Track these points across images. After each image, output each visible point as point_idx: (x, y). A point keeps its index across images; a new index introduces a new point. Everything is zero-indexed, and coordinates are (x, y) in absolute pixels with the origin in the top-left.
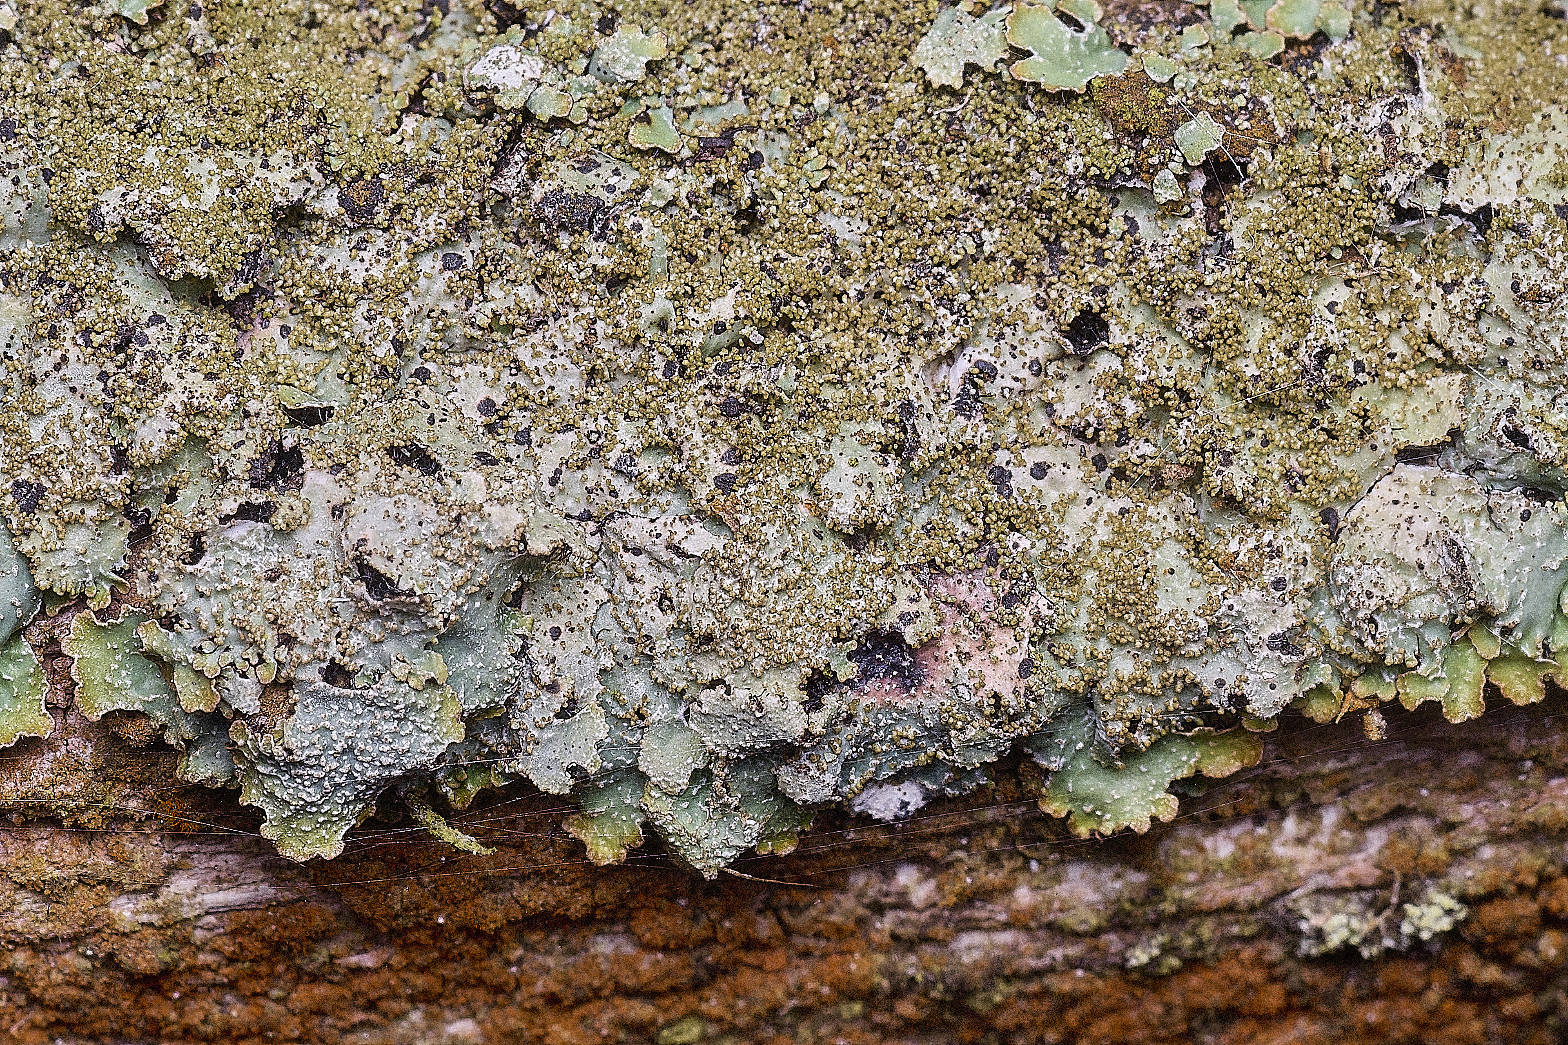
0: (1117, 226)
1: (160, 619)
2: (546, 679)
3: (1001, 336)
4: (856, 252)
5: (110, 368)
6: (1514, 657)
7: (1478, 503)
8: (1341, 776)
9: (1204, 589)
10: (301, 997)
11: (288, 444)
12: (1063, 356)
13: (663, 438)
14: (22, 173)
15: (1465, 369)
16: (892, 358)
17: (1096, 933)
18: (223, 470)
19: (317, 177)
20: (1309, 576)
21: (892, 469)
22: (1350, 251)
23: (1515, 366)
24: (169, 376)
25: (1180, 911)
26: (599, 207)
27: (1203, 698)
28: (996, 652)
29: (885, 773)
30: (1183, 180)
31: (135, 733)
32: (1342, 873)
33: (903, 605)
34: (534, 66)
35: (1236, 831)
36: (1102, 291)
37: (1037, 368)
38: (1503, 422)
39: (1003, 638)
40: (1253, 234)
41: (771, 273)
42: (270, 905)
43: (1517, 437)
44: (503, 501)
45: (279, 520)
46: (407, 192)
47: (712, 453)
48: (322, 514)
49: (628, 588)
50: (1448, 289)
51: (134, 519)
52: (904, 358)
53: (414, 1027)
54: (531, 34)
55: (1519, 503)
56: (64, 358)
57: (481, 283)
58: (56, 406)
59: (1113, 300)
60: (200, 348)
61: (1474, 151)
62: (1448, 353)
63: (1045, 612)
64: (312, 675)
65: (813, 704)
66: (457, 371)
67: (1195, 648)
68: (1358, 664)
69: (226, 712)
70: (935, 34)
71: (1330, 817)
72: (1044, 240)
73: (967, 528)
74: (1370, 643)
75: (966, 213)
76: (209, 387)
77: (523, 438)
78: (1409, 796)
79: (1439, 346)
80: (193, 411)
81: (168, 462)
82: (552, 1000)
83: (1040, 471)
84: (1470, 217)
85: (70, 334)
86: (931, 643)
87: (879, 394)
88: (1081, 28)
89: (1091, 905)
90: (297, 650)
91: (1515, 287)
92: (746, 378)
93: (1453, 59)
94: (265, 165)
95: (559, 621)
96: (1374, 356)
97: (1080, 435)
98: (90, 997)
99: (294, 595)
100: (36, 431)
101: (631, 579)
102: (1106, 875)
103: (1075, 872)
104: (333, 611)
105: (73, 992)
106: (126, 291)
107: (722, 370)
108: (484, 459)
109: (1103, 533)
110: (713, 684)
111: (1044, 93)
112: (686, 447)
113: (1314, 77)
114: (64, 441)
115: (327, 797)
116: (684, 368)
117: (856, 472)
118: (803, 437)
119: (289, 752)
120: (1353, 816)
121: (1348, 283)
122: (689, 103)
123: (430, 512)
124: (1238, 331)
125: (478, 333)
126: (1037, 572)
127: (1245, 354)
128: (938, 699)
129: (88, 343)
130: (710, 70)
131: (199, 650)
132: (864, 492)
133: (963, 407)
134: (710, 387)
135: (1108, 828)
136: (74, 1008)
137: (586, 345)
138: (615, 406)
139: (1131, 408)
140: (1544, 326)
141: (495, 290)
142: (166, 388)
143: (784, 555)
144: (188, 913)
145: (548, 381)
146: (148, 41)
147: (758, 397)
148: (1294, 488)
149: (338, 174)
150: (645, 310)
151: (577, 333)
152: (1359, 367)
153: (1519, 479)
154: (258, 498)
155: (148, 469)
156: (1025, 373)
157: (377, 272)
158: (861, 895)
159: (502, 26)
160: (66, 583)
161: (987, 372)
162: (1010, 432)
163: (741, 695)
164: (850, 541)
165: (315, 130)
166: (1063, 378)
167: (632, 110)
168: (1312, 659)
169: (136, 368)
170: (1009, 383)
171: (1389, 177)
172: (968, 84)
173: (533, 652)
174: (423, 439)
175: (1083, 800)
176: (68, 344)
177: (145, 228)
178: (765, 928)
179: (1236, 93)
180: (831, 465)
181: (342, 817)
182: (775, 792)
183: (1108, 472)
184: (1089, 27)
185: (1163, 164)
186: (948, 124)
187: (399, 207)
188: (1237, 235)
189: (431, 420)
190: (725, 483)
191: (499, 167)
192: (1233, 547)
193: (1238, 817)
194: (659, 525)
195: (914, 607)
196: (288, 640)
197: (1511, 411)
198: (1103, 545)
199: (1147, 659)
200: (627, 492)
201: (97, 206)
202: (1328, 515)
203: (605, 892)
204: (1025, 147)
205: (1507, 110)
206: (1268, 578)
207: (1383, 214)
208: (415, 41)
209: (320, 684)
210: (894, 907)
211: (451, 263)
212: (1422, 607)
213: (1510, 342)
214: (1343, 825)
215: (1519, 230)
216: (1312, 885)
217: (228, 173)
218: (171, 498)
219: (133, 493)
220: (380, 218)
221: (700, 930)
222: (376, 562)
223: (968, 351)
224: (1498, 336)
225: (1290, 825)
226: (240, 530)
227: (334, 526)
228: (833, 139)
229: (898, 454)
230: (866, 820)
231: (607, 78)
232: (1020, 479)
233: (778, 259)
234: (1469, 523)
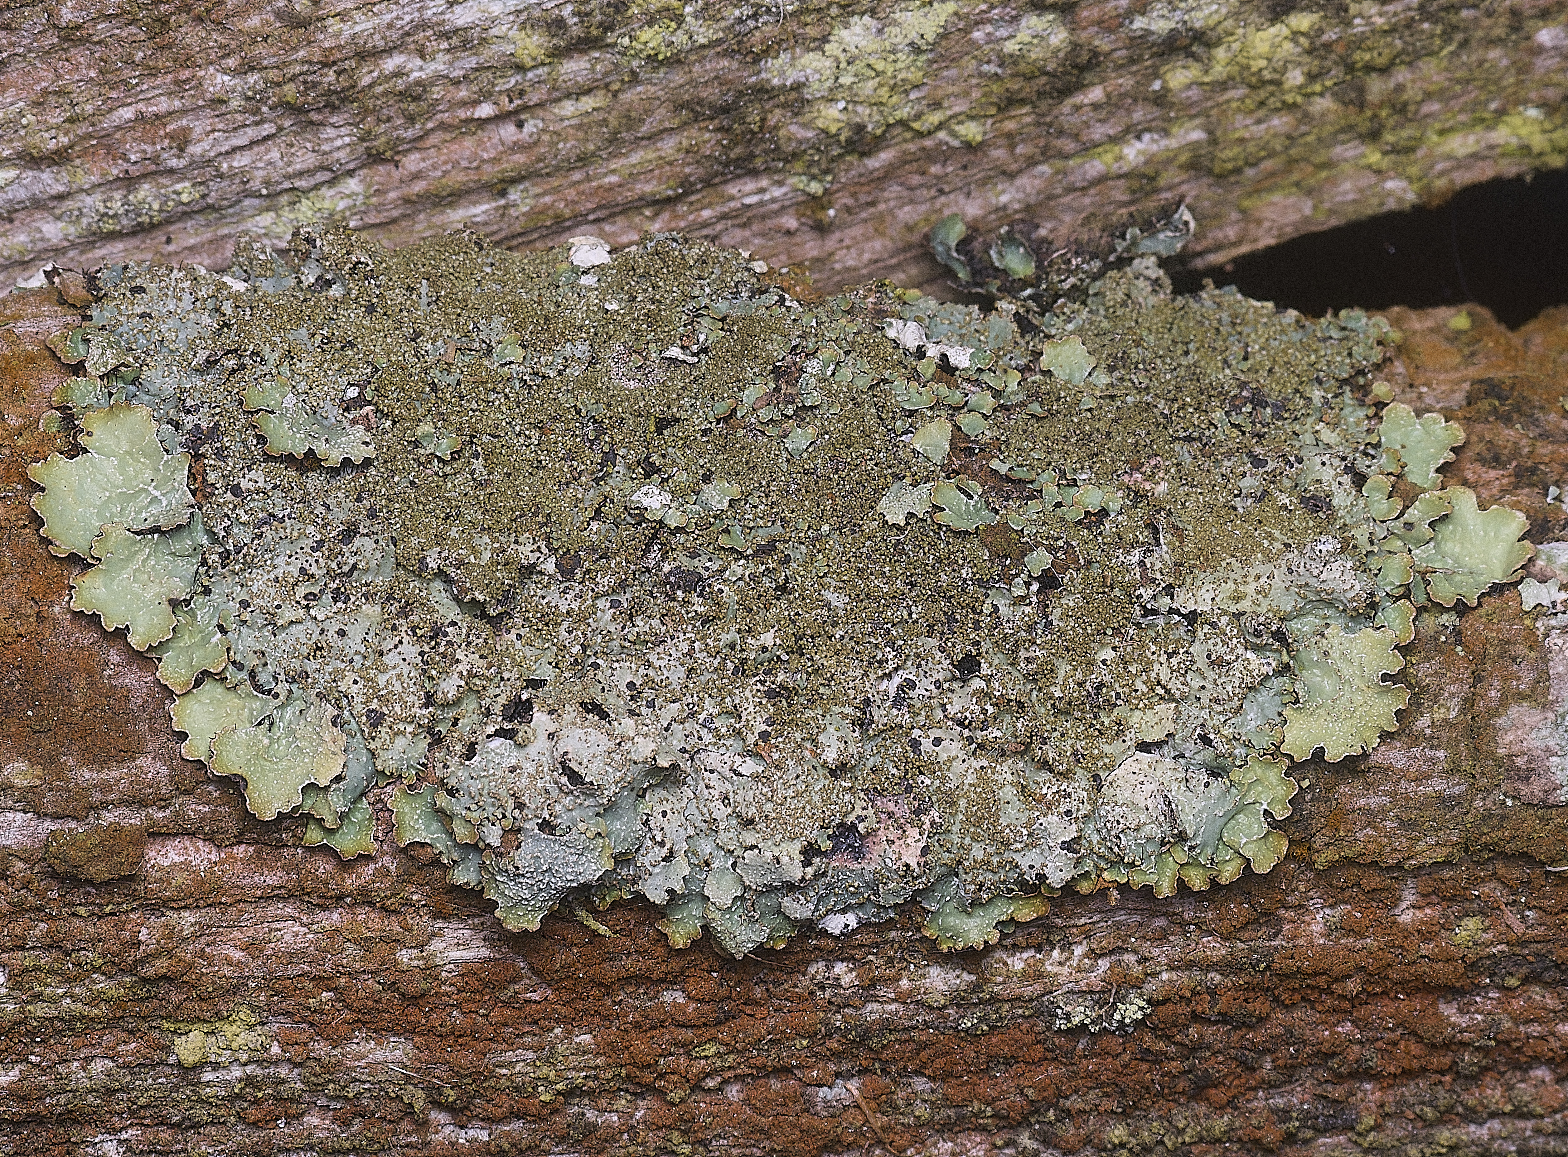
0: (987, 609)
1: (447, 790)
2: (658, 839)
3: (919, 666)
4: (841, 613)
5: (426, 648)
6: (1194, 863)
7: (1181, 775)
8: (1087, 928)
9: (1027, 813)
10: (496, 1015)
11: (524, 697)
12: (954, 678)
13: (731, 709)
14: (380, 538)
15: (1177, 701)
16: (859, 672)
17: (945, 1007)
18: (488, 709)
19: (545, 550)
20: (1085, 810)
21: (857, 734)
22: (1117, 631)
23: (1205, 701)
24: (460, 655)
25: (992, 998)
26: (701, 578)
27: (1021, 875)
28: (909, 841)
29: (838, 907)
30: (1028, 584)
31: (424, 855)
32: (1082, 983)
33: (858, 811)
34: (667, 498)
35: (1025, 955)
36: (977, 644)
37: (938, 684)
38: (1199, 731)
39: (913, 833)
40: (1064, 616)
41: (793, 622)
42: (486, 960)
43: (1206, 740)
44: (646, 736)
45: (519, 738)
46: (594, 562)
47: (758, 719)
48: (542, 737)
49: (706, 792)
50: (1170, 656)
51: (432, 735)
52: (866, 674)
53: (557, 1037)
54: (664, 480)
55: (1204, 777)
56: (401, 642)
57: (631, 616)
58: (394, 668)
59: (983, 650)
60: (477, 641)
61: (1189, 580)
62: (1168, 691)
63: (938, 820)
64: (532, 825)
65: (807, 863)
66: (615, 665)
67: (1019, 846)
68: (1107, 861)
69: (481, 845)
70: (890, 495)
71: (1079, 950)
72: (945, 613)
73: (895, 771)
74: (1116, 850)
75: (903, 597)
76: (483, 663)
77: (651, 704)
78: (1124, 942)
79: (1163, 687)
80: (471, 674)
81: (457, 702)
82: (637, 1025)
83: (937, 742)
84: (1185, 616)
85: (404, 628)
86: (871, 833)
87: (852, 693)
88: (972, 498)
89: (942, 993)
90: (526, 811)
91: (1209, 656)
92: (781, 677)
93: (1178, 528)
94: (516, 542)
95: (667, 807)
96: (1126, 690)
97: (961, 724)
98: (379, 1006)
99: (525, 781)
100: (382, 680)
101: (708, 787)
102: (951, 975)
103: (934, 972)
104: (547, 791)
105: (370, 1003)
106: (437, 607)
107: (767, 672)
108: (632, 713)
109: (971, 779)
110: (752, 847)
111: (952, 531)
112: (743, 715)
113: (1101, 533)
114: (398, 688)
115: (535, 896)
116: (744, 671)
117: (839, 734)
118: (809, 713)
119: (517, 868)
120: (1092, 950)
121: (1114, 649)
122: (752, 524)
123: (604, 738)
124: (1052, 671)
125: (627, 644)
126: (934, 798)
127: (1056, 684)
128: (874, 866)
129: (415, 634)
130: (762, 507)
131: (469, 809)
132: (842, 746)
133: (898, 702)
134: (760, 681)
135: (960, 945)
136: (369, 1013)
137: (689, 654)
138: (704, 690)
139: (990, 709)
140: (1223, 679)
141: (639, 621)
142: (458, 661)
143: (798, 777)
144: (438, 961)
145: (666, 674)
146: (448, 469)
147: (786, 689)
148: (1078, 761)
149: (556, 550)
150: (723, 636)
151: (684, 647)
152: (1118, 695)
153: (1203, 764)
154: (507, 726)
155: (446, 705)
156: (932, 687)
157: (575, 606)
158: (814, 977)
159: (647, 476)
160: (391, 767)
161: (912, 685)
162: (921, 719)
163: (768, 855)
164: (832, 772)
165: (545, 524)
166: (952, 691)
167: (719, 525)
168: (1083, 856)
169: (442, 650)
170: (923, 692)
171: (1142, 590)
172: (908, 524)
173: (652, 824)
174: (599, 700)
175: (946, 930)
176: (403, 634)
177: (452, 572)
178: (758, 992)
179: (1057, 539)
180: (825, 729)
181: (540, 908)
182: (779, 911)
183: (974, 746)
184: (976, 497)
185: (1017, 575)
186: (896, 545)
187: (588, 571)
188: (1054, 618)
189: (603, 689)
190: (765, 736)
191: (646, 551)
192: (1044, 791)
193: (1028, 947)
194: (726, 757)
195: (865, 813)
196: (521, 806)
197: (1203, 725)
198: (970, 785)
199: (991, 850)
200: (708, 737)
201: (424, 558)
202: (1096, 777)
203: (674, 965)
204: (939, 560)
205: (1207, 559)
206: (1063, 809)
207: (1137, 610)
208: (597, 481)
209: (536, 831)
210: (831, 986)
211: (614, 604)
212: (1147, 830)
213: (1203, 687)
214: (1086, 956)
215: (1214, 625)
216: (1065, 989)
217: (496, 545)
218: (455, 724)
219: (433, 719)
220: (578, 576)
221: (723, 991)
222: (573, 765)
223: (900, 672)
224: (1196, 683)
225: (1056, 954)
226: (498, 742)
227: (548, 744)
228: (831, 550)
229: (861, 726)
230: (824, 933)
231: (706, 507)
232: (926, 745)
233: (797, 614)
234: (1174, 786)
